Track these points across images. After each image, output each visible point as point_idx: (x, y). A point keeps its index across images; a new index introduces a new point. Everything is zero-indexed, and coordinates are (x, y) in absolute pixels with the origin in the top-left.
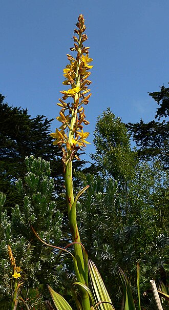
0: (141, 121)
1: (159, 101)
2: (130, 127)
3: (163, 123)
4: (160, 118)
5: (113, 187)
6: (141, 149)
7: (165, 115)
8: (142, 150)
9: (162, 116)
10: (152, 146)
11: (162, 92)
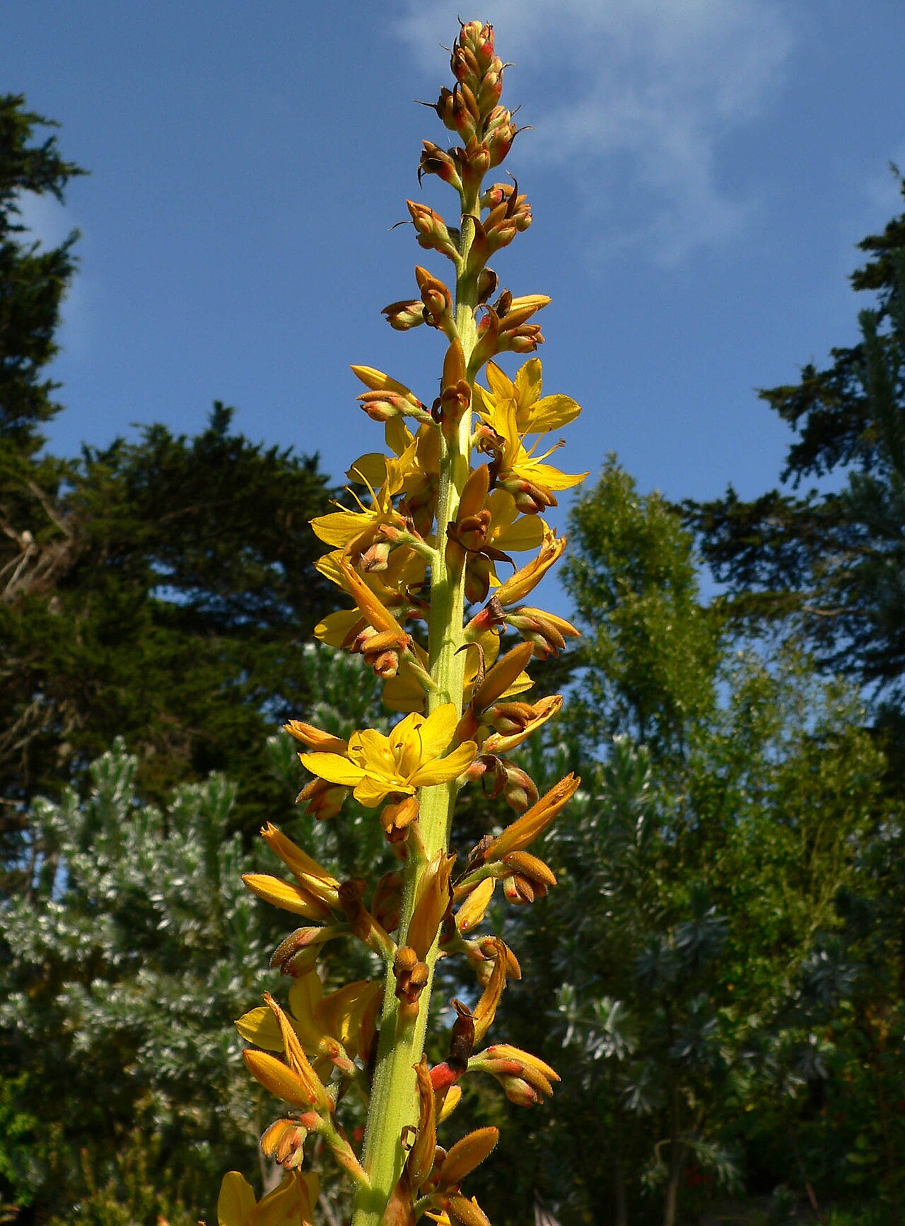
0: (730, 491)
1: (793, 418)
2: (687, 514)
3: (808, 500)
4: (798, 480)
5: (630, 773)
6: (727, 595)
7: (818, 469)
8: (731, 598)
9: (807, 475)
10: (769, 583)
11: (805, 388)
